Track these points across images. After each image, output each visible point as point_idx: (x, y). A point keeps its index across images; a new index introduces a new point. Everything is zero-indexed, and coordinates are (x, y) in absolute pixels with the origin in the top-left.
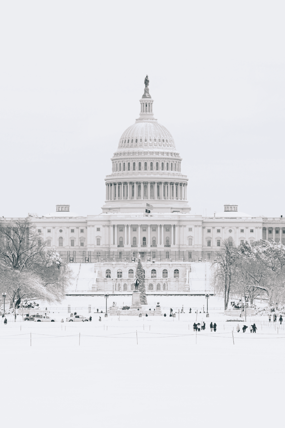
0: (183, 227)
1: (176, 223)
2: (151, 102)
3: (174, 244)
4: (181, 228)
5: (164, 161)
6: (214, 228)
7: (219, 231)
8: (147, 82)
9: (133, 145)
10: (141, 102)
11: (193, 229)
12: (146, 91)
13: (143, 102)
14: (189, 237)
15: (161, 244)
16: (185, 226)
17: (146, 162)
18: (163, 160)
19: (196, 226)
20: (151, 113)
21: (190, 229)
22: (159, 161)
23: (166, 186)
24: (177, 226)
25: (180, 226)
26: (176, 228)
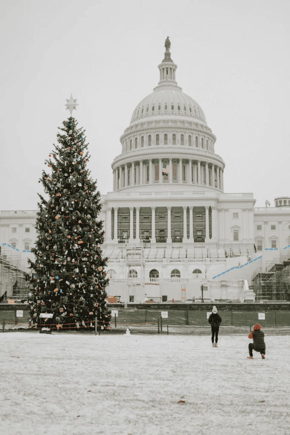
0: (223, 211)
1: (212, 204)
2: (174, 68)
3: (211, 236)
4: (220, 213)
5: (192, 133)
6: (266, 223)
7: (273, 228)
8: (168, 44)
9: (148, 114)
10: (161, 68)
11: (240, 215)
12: (168, 55)
13: (163, 67)
14: (233, 227)
15: (188, 237)
16: (226, 210)
17: (166, 133)
18: (190, 131)
19: (244, 210)
20: (173, 80)
21: (236, 215)
22: (185, 132)
23: (195, 166)
24: (214, 208)
25: (219, 210)
26: (214, 212)
